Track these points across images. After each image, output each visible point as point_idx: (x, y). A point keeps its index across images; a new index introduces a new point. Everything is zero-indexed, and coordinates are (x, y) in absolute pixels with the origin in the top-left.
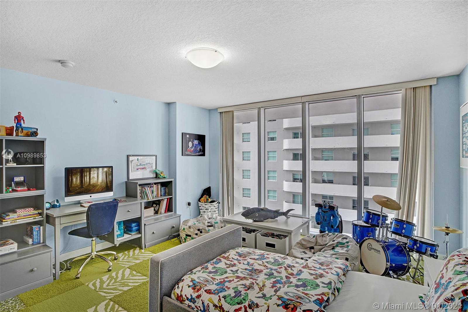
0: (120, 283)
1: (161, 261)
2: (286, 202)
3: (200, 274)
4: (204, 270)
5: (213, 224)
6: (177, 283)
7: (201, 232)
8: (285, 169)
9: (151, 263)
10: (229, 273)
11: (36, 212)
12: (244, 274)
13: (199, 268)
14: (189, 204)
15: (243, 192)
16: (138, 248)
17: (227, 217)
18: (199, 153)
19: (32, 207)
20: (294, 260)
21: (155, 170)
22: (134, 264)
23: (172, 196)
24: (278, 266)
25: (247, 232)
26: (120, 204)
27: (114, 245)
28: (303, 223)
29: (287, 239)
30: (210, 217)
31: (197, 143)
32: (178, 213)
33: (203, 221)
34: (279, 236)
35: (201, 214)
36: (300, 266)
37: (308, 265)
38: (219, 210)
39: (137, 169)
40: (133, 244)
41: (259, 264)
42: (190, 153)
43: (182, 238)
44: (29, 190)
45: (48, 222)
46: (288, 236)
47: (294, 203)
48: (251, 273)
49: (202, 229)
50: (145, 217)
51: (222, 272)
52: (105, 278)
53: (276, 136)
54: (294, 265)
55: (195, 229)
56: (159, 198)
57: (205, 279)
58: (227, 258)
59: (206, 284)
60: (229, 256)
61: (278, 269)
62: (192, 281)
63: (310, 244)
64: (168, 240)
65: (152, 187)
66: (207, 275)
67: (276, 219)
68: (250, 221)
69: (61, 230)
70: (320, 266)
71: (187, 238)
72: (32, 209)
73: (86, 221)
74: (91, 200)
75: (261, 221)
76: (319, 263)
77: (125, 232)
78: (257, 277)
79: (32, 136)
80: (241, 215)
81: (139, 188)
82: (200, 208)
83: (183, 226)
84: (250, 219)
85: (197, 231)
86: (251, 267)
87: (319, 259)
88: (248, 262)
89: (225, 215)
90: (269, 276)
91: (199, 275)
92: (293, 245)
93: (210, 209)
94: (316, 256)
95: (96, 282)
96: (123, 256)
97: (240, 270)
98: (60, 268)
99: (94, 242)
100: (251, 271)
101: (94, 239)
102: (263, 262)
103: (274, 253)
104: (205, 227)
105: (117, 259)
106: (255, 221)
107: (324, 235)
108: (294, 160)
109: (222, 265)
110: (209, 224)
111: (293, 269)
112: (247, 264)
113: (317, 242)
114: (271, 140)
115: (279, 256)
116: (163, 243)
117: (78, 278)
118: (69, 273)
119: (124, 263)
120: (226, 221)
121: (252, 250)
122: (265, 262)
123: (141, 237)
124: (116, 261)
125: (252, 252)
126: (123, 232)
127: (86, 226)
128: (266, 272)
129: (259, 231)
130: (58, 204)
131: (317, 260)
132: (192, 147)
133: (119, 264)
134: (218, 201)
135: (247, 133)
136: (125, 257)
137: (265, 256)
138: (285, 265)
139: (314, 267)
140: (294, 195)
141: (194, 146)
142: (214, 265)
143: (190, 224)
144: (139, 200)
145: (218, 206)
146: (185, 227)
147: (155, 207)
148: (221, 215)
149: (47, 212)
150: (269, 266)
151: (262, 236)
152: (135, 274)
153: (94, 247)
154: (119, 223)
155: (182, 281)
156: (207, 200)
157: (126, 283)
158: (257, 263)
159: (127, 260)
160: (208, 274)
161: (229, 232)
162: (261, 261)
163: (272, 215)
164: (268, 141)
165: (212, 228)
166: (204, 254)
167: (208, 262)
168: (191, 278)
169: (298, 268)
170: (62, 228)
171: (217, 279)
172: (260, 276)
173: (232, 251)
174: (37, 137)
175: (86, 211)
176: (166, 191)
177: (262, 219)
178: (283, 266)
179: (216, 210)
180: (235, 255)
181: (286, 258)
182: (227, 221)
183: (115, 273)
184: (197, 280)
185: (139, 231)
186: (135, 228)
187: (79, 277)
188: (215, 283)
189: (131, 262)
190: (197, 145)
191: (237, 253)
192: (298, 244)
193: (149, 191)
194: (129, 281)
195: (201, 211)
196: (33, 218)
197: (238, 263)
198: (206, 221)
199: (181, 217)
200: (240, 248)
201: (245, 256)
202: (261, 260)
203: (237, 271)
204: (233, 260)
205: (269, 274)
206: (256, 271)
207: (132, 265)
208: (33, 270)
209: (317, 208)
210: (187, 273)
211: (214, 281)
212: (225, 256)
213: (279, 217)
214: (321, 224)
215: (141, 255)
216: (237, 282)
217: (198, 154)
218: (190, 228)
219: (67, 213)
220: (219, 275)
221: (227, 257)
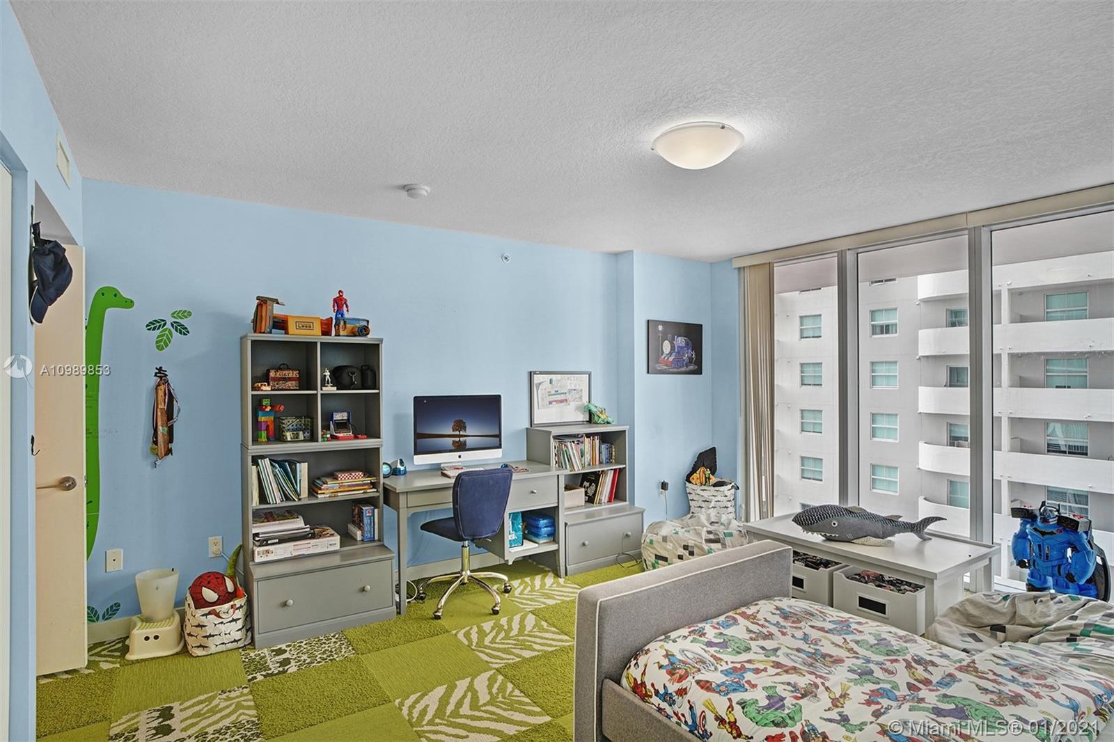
0: (515, 640)
1: (600, 603)
2: (925, 499)
3: (686, 645)
4: (696, 636)
5: (721, 536)
6: (636, 656)
7: (692, 554)
8: (922, 411)
9: (580, 604)
10: (756, 653)
11: (368, 480)
12: (793, 660)
13: (685, 631)
14: (664, 486)
15: (803, 466)
16: (551, 574)
17: (755, 521)
18: (687, 367)
19: (361, 471)
20: (934, 647)
21: (588, 406)
22: (543, 606)
23: (624, 466)
24: (888, 655)
25: (806, 565)
26: (515, 476)
27: (504, 562)
28: (970, 558)
29: (921, 594)
30: (713, 520)
31: (683, 344)
32: (638, 504)
33: (696, 528)
34: (897, 585)
35: (691, 511)
36: (951, 665)
37: (976, 665)
38: (735, 504)
39: (550, 403)
40: (541, 565)
41: (833, 643)
42: (666, 367)
43: (647, 562)
44: (356, 437)
45: (386, 502)
46: (924, 587)
47: (951, 505)
48: (811, 661)
49: (693, 547)
50: (566, 509)
51: (738, 647)
52: (487, 626)
53: (897, 321)
54: (933, 660)
55: (677, 545)
56: (595, 468)
57: (696, 656)
58: (752, 618)
59: (698, 667)
60: (757, 613)
61: (886, 662)
62: (668, 655)
63: (992, 617)
64: (615, 564)
65: (582, 443)
66: (702, 649)
67: (889, 538)
68: (817, 538)
69: (408, 518)
70: (1016, 675)
71: (658, 564)
72: (360, 473)
73: (452, 506)
74: (460, 464)
75: (847, 540)
76: (1011, 667)
77: (525, 537)
78: (827, 673)
79: (360, 336)
80: (793, 520)
81: (553, 443)
82: (690, 497)
83: (650, 535)
84: (815, 534)
85: (682, 550)
86: (812, 646)
87: (1013, 657)
88: (805, 634)
89: (752, 519)
90: (860, 675)
91: (683, 645)
92: (939, 614)
93: (713, 502)
94: (1005, 646)
95: (471, 632)
96: (522, 587)
97: (784, 650)
98: (407, 593)
99: (466, 550)
100: (812, 655)
101: (466, 543)
102: (844, 638)
103: (879, 624)
104: (701, 543)
105: (510, 591)
106: (829, 539)
107: (1039, 597)
108: (951, 386)
109: (738, 631)
110: (711, 536)
111: (930, 668)
112: (802, 639)
113: (1015, 612)
114: (882, 333)
115: (890, 632)
116: (604, 569)
117: (438, 618)
118: (422, 605)
119: (524, 601)
120: (754, 533)
121: (816, 607)
122: (851, 641)
123: (558, 550)
124: (507, 595)
125: (818, 613)
126: (521, 536)
127: (453, 516)
128: (852, 664)
129: (840, 565)
130: (402, 468)
131: (1005, 657)
132: (670, 354)
133: (513, 601)
134: (733, 484)
135: (812, 316)
136: (524, 589)
137: (853, 627)
138: (909, 657)
139: (995, 674)
140: (953, 483)
141: (676, 351)
142: (719, 629)
143: (665, 531)
144: (554, 469)
145: (735, 495)
146: (654, 537)
147: (587, 488)
148: (741, 518)
149: (386, 482)
150: (862, 652)
151: (848, 578)
152: (545, 627)
153: (466, 561)
154: (514, 516)
155: (644, 652)
156: (706, 478)
157: (527, 643)
158: (829, 640)
159: (530, 597)
160: (704, 647)
161: (758, 557)
162: (840, 638)
163: (878, 527)
164: (873, 334)
165: (718, 546)
166: (697, 601)
167: (705, 619)
168: (666, 650)
169: (944, 668)
170: (409, 516)
171: (727, 662)
172: (834, 670)
173: (765, 604)
174: (369, 336)
175: (452, 485)
176: (612, 454)
177: (850, 536)
178: (900, 658)
179: (729, 504)
180: (773, 614)
181: (912, 640)
182: (756, 532)
183: (506, 619)
184: (679, 657)
185: (553, 536)
186: (545, 529)
187: (439, 616)
188: (720, 668)
189: (538, 602)
190: (682, 348)
191: (777, 608)
192: (954, 613)
193: (575, 452)
194: (533, 639)
195: (692, 503)
196: (362, 491)
197: (780, 633)
198: (705, 528)
199: (645, 514)
200: (785, 600)
201: (798, 619)
202: (840, 635)
203: (776, 650)
204: (767, 624)
205: (859, 671)
206: (824, 659)
207: (540, 608)
208: (365, 589)
209: (1018, 521)
210: (655, 638)
211: (717, 663)
212: (748, 613)
213: (897, 535)
214: (1033, 567)
215: (558, 589)
216: (776, 675)
217: (683, 369)
218: (666, 542)
219: (419, 487)
220: (729, 653)
221: (752, 615)
